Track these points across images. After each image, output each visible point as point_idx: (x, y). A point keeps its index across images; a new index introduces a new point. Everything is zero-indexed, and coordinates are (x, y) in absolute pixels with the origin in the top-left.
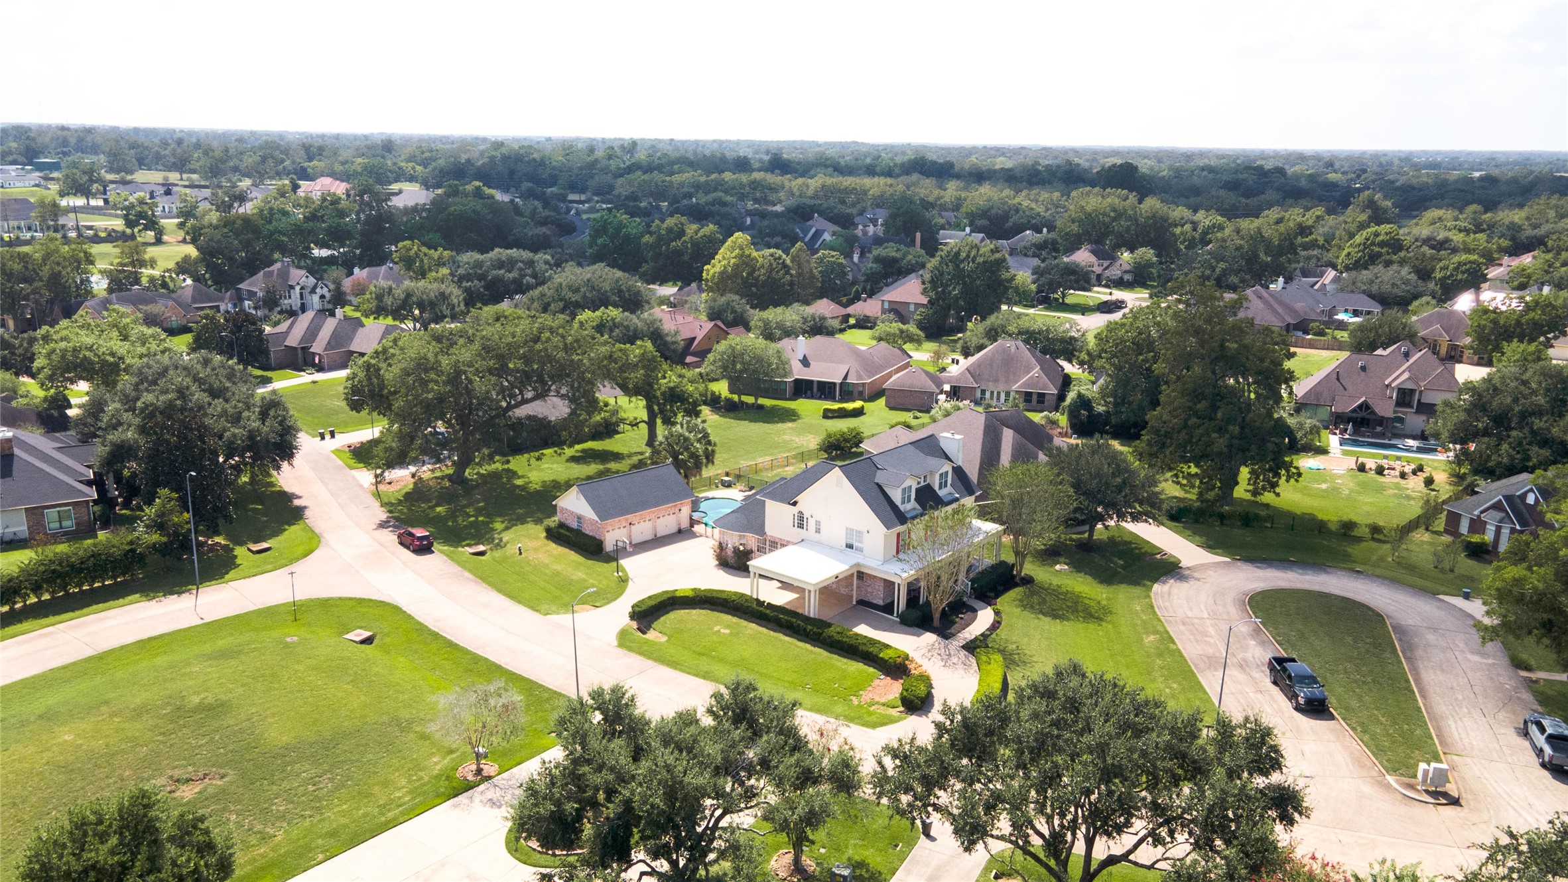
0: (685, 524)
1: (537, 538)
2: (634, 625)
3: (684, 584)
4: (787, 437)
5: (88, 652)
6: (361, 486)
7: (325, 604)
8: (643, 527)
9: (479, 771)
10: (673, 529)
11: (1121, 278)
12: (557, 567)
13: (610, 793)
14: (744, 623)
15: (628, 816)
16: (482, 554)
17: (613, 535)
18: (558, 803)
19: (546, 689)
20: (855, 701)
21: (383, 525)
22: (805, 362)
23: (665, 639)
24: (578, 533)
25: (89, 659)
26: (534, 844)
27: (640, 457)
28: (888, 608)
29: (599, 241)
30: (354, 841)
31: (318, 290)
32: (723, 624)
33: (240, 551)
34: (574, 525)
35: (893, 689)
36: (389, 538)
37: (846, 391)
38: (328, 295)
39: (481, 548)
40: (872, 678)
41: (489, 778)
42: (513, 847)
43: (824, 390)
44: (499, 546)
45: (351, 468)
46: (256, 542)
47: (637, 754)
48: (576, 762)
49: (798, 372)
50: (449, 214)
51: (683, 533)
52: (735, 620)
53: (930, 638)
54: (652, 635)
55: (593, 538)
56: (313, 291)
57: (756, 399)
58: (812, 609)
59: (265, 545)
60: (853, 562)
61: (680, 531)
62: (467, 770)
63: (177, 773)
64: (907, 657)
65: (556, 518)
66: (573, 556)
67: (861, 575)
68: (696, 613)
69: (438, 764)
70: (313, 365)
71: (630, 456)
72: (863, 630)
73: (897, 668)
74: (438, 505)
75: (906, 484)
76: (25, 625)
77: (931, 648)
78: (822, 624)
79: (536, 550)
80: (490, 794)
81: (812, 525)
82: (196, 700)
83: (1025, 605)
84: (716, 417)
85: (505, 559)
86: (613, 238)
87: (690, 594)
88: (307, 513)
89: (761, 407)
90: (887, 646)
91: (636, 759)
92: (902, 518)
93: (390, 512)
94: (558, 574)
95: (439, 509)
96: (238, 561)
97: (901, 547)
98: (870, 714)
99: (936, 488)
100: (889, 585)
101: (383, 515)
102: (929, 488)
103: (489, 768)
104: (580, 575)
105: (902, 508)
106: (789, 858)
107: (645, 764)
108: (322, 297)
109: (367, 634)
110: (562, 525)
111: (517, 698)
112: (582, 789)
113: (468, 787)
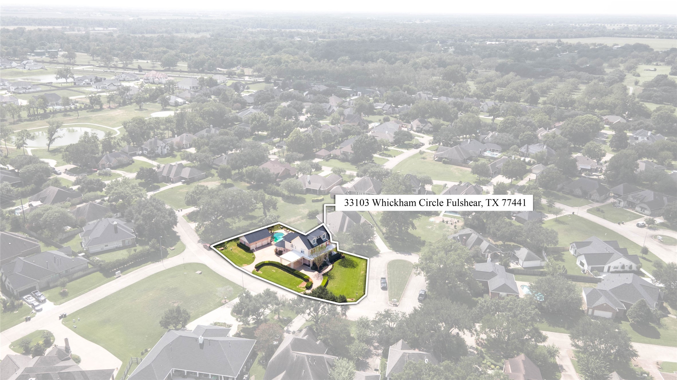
0: (269, 242)
1: (235, 246)
2: (256, 269)
3: (266, 260)
4: (300, 210)
5: (146, 276)
6: (192, 228)
7: (190, 264)
8: (259, 244)
9: (225, 301)
10: (266, 243)
11: (429, 130)
12: (240, 254)
13: (246, 307)
14: (279, 269)
15: (248, 310)
16: (222, 250)
17: (252, 246)
18: (239, 308)
19: (237, 285)
20: (297, 287)
21: (199, 242)
22: (309, 183)
23: (262, 273)
24: (244, 245)
25: (147, 278)
26: (235, 314)
27: (261, 218)
28: (309, 266)
29: (254, 123)
30: (206, 313)
31: (166, 147)
32: (274, 269)
33: (168, 249)
34: (244, 243)
35: (304, 284)
36: (201, 245)
37: (319, 192)
38: (169, 149)
39: (222, 248)
40: (302, 282)
41: (227, 303)
42: (232, 314)
43: (314, 192)
44: (226, 248)
45: (189, 222)
46: (171, 247)
47: (250, 301)
48: (241, 302)
49: (308, 186)
50: (204, 111)
51: (269, 244)
52: (277, 268)
53: (316, 272)
54: (259, 272)
55: (248, 247)
56: (165, 148)
57: (295, 195)
58: (292, 267)
59: (173, 248)
60: (302, 256)
61: (268, 244)
62: (223, 301)
63: (173, 301)
64: (309, 278)
65: (239, 241)
66: (243, 251)
67: (304, 259)
68: (269, 267)
69: (218, 300)
70: (171, 181)
71: (259, 217)
72: (303, 271)
73: (307, 280)
74: (211, 235)
75: (314, 239)
76: (131, 269)
77: (316, 275)
78: (294, 270)
79: (235, 249)
80: (227, 306)
81: (294, 247)
82: (171, 287)
83: (340, 264)
84: (283, 202)
85: (228, 251)
86: (258, 121)
87: (268, 262)
88: (181, 238)
89: (296, 198)
90: (306, 275)
91: (250, 302)
92: (312, 246)
93: (200, 237)
94: (240, 256)
95: (211, 236)
96: (169, 253)
97: (312, 253)
98: (300, 289)
99: (322, 238)
100: (309, 261)
101: (199, 239)
102: (320, 238)
103: (227, 301)
104: (245, 256)
105: (313, 244)
106: (277, 316)
107: (251, 303)
108: (167, 149)
109: (201, 272)
110: (241, 243)
111: (231, 288)
112: (242, 306)
113: (223, 304)
